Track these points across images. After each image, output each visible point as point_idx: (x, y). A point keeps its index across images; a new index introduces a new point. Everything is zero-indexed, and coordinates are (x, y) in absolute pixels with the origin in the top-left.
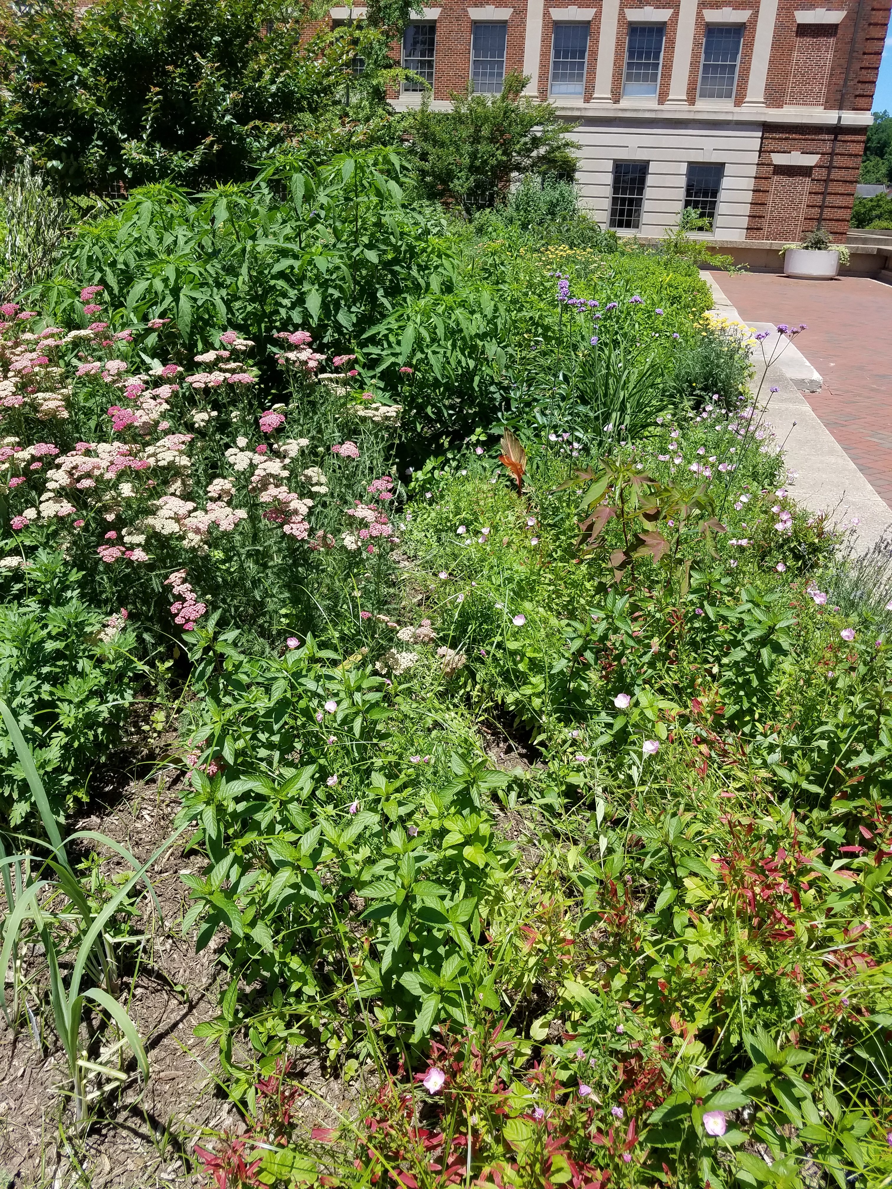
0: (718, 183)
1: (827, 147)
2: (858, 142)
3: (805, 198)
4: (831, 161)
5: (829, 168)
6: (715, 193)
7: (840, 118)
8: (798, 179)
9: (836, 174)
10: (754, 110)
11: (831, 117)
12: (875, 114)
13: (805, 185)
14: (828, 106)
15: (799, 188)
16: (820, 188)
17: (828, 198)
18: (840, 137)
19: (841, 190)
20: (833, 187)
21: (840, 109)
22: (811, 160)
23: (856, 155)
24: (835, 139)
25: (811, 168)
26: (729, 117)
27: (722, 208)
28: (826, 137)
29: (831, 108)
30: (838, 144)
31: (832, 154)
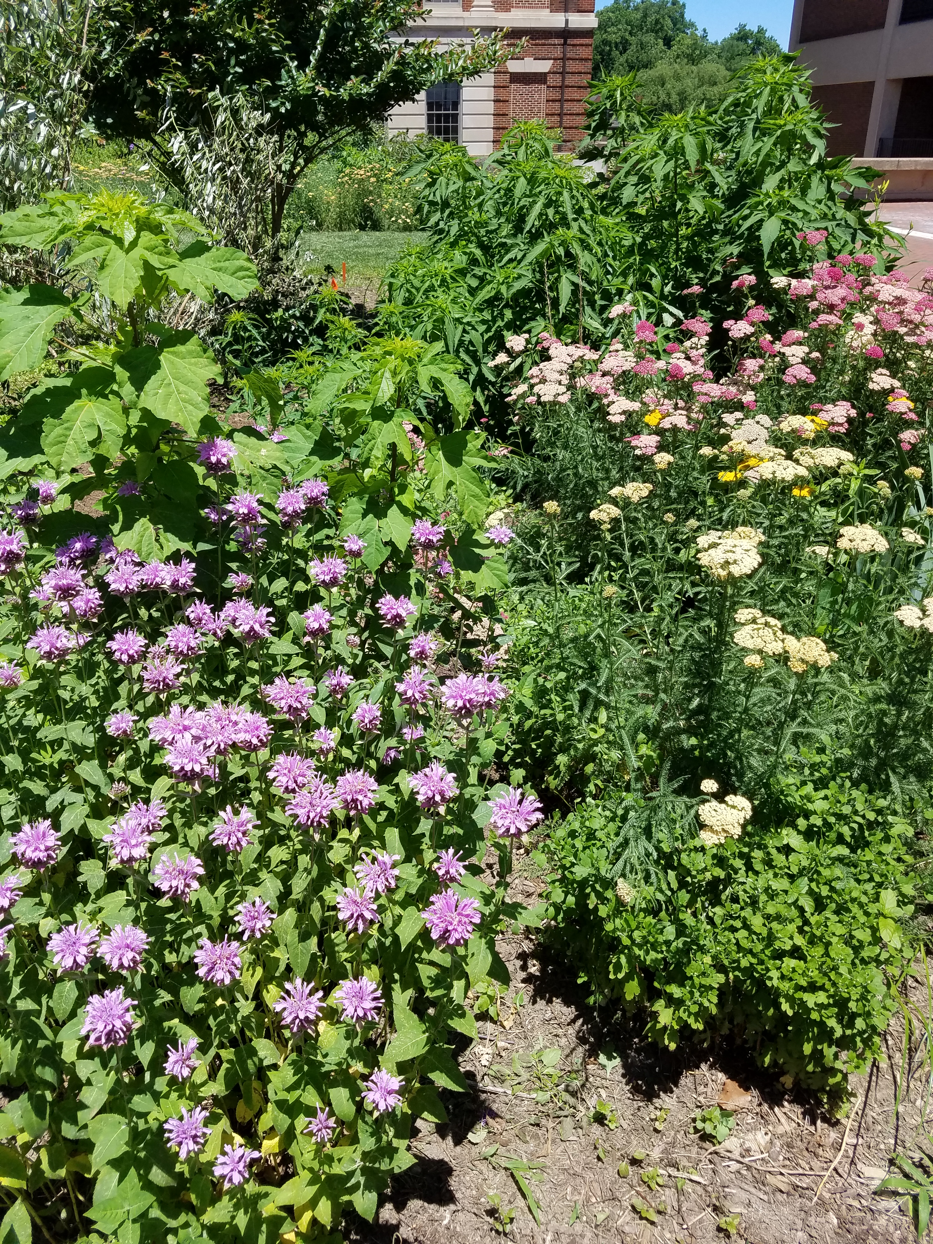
0: (458, 94)
1: (558, 52)
2: (587, 45)
3: (543, 106)
4: (564, 67)
5: (563, 73)
6: (456, 105)
7: (567, 21)
8: (534, 87)
9: (570, 80)
10: (484, 15)
11: (557, 20)
12: (599, 14)
13: (541, 93)
14: (554, 9)
15: (536, 96)
16: (557, 96)
17: (566, 105)
18: (569, 41)
19: (576, 96)
20: (570, 94)
21: (566, 11)
22: (544, 66)
23: (586, 60)
24: (565, 43)
25: (545, 74)
26: (460, 23)
27: (465, 121)
28: (556, 41)
29: (557, 10)
30: (569, 48)
31: (564, 59)
